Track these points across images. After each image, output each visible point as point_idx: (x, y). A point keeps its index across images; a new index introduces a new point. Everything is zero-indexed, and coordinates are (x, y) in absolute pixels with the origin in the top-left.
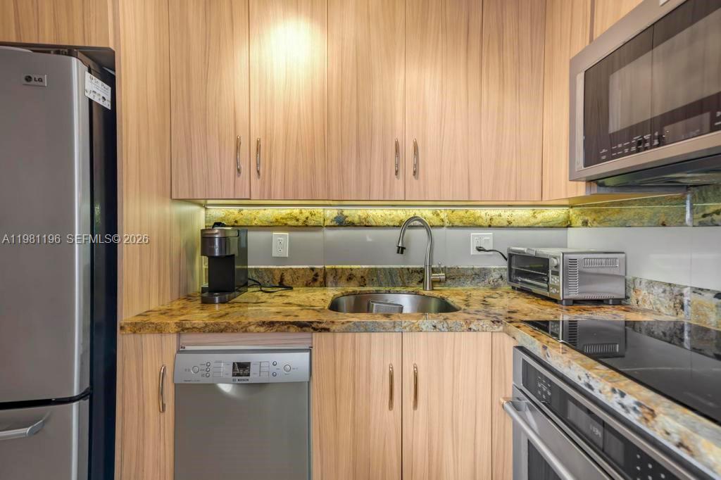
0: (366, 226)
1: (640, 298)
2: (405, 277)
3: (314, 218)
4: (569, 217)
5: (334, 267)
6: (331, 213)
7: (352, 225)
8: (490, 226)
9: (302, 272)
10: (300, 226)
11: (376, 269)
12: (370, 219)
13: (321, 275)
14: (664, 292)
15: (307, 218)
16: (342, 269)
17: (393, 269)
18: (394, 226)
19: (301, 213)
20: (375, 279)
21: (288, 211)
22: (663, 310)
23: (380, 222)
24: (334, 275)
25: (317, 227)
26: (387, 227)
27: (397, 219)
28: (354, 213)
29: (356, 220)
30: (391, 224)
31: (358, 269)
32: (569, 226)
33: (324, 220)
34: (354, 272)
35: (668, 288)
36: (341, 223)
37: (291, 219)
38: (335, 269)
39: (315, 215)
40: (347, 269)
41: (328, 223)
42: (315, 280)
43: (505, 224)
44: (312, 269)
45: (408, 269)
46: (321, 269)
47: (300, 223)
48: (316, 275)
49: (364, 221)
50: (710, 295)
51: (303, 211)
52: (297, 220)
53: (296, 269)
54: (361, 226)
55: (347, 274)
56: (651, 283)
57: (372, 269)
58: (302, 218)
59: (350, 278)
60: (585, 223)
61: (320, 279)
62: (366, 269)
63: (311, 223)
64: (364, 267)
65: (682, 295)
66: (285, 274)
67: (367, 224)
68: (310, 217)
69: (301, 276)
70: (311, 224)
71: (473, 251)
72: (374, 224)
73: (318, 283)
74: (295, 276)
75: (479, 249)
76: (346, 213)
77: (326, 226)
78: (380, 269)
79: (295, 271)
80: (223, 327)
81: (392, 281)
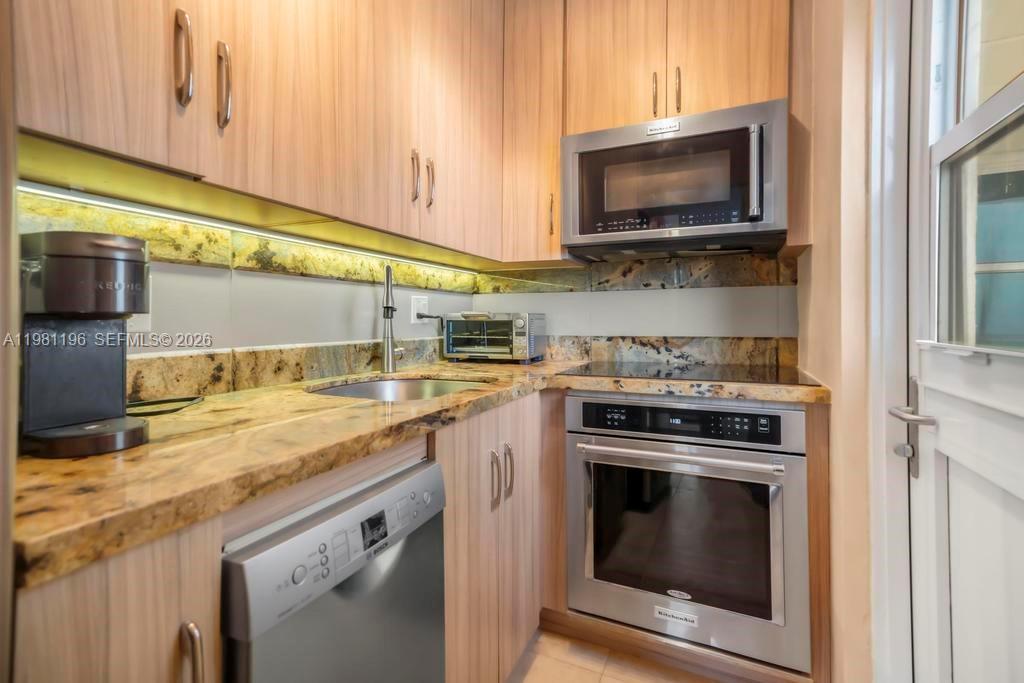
0: (302, 274)
1: (553, 352)
2: (352, 359)
3: (215, 248)
4: (475, 283)
5: (251, 348)
6: (247, 242)
7: (282, 270)
8: (426, 288)
9: (188, 365)
10: (181, 262)
11: (316, 348)
12: (308, 263)
13: (228, 366)
14: (573, 343)
15: (200, 246)
16: (267, 352)
17: (338, 346)
18: (339, 279)
19: (186, 232)
20: (315, 365)
21: (154, 223)
22: (572, 357)
23: (322, 269)
24: (252, 365)
25: (220, 268)
26: (330, 279)
27: (343, 269)
28: (286, 249)
29: (289, 263)
30: (336, 275)
31: (292, 350)
32: (477, 293)
33: (234, 255)
34: (284, 357)
35: (576, 340)
36: (265, 264)
37: (162, 242)
38: (254, 354)
39: (216, 241)
40: (273, 352)
41: (240, 261)
42: (216, 379)
43: (437, 286)
44: (212, 357)
45: (355, 346)
46: (228, 355)
47: (184, 256)
48: (220, 368)
49: (300, 264)
50: (604, 340)
51: (191, 228)
52: (178, 248)
53: (174, 359)
54: (295, 274)
55: (275, 362)
56: (562, 339)
57: (311, 348)
58: (189, 245)
59: (279, 369)
60: (496, 290)
61: (227, 376)
62: (303, 349)
63: (208, 257)
64: (299, 346)
65: (586, 343)
66: (145, 373)
67: (305, 272)
68: (206, 245)
69: (185, 372)
70: (210, 261)
71: (414, 319)
72: (314, 273)
73: (222, 385)
74: (172, 376)
75: (420, 316)
76: (273, 247)
77: (237, 268)
78: (322, 348)
79: (169, 365)
80: (332, 457)
81: (338, 368)
